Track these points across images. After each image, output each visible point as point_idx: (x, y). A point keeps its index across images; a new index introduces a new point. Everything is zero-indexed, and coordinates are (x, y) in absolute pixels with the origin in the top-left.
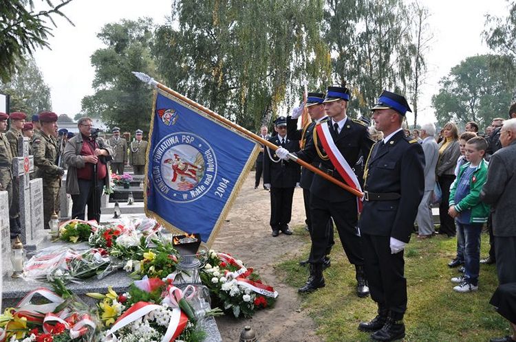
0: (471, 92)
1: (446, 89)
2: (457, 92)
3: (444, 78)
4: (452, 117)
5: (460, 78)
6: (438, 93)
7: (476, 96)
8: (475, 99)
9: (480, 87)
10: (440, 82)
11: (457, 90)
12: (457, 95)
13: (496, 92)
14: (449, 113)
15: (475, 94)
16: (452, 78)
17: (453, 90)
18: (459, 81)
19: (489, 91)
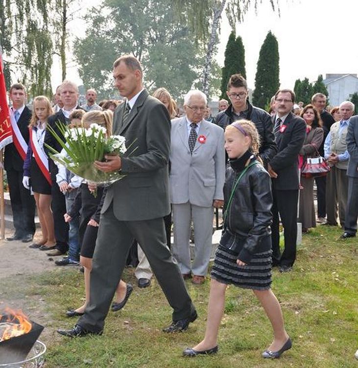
0: (135, 38)
1: (96, 30)
2: (114, 37)
3: (94, 10)
4: (107, 78)
5: (118, 13)
6: (84, 36)
7: (142, 46)
8: (142, 49)
9: (149, 30)
10: (86, 17)
11: (115, 33)
12: (115, 41)
13: (172, 40)
14: (102, 72)
15: (141, 42)
16: (106, 12)
17: (108, 33)
18: (117, 19)
19: (162, 38)
